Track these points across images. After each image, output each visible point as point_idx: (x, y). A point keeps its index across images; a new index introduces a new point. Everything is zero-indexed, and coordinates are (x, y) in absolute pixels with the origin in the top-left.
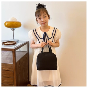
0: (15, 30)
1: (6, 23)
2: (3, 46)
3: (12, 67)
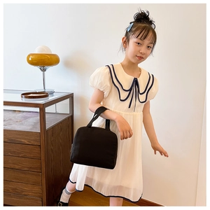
0: (47, 71)
1: (29, 56)
2: (24, 99)
3: (39, 138)
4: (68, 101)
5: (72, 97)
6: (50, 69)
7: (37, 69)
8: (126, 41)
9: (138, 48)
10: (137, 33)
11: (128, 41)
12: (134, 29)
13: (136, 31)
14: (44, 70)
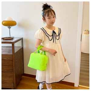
0: (11, 28)
1: (3, 22)
4: (20, 41)
5: (23, 39)
6: (12, 28)
7: (6, 27)
8: (44, 19)
9: (50, 20)
10: (47, 15)
11: (45, 19)
12: (45, 14)
13: (46, 14)
14: (10, 28)
